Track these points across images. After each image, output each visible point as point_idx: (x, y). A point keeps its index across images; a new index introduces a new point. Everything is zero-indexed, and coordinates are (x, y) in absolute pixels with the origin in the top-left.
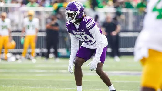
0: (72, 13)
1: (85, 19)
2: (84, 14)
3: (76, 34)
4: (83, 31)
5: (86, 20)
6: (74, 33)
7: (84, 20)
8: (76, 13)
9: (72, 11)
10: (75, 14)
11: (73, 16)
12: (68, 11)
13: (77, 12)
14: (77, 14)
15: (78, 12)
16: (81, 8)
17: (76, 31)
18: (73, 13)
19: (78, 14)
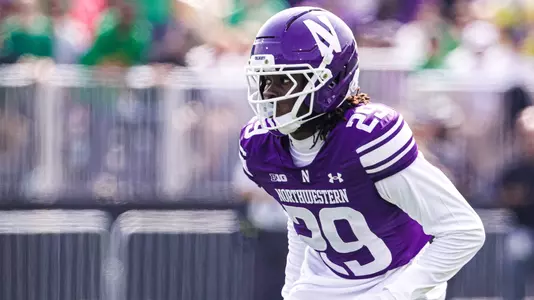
0: (285, 77)
1: (362, 119)
2: (354, 85)
3: (290, 199)
4: (337, 186)
5: (368, 122)
6: (280, 192)
7: (356, 121)
8: (311, 75)
9: (282, 66)
10: (303, 82)
11: (288, 96)
12: (261, 65)
13: (312, 70)
14: (312, 81)
15: (322, 74)
16: (338, 50)
17: (295, 182)
18: (288, 73)
19: (317, 83)
